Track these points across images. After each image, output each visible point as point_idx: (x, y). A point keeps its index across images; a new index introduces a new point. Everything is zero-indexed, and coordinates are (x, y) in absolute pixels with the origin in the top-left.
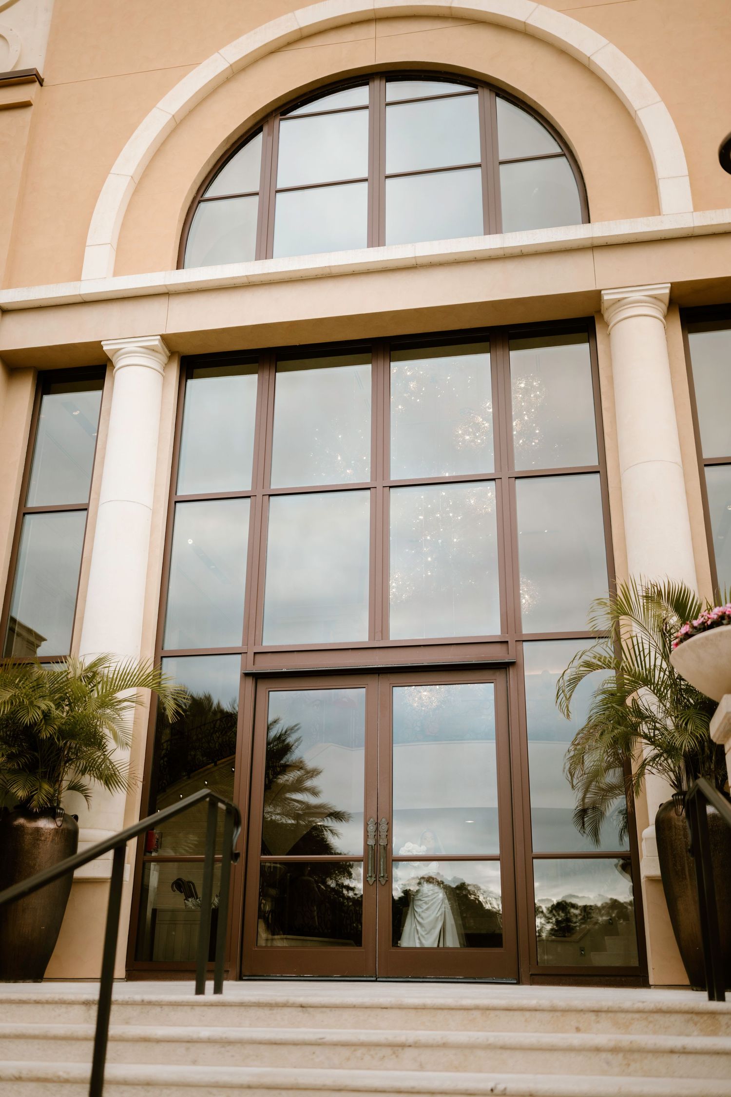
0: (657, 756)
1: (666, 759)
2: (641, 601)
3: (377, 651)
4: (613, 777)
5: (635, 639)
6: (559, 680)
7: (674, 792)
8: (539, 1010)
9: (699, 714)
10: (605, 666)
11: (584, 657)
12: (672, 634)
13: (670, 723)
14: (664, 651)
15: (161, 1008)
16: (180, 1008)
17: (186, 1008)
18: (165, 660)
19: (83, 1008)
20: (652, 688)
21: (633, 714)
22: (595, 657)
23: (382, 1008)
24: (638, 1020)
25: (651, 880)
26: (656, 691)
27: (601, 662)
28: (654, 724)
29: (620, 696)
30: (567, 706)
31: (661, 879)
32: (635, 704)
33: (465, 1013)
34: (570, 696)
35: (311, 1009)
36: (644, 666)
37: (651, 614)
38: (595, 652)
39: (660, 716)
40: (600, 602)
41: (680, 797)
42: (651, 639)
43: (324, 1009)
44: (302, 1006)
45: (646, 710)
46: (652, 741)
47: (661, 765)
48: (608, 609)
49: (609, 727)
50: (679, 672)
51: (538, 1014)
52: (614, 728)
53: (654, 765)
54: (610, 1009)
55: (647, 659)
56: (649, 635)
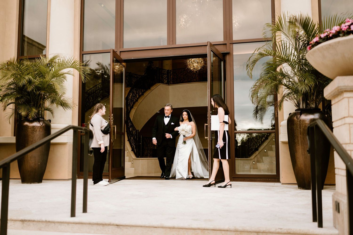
0: (289, 93)
1: (294, 94)
2: (287, 24)
3: (171, 49)
4: (270, 99)
5: (283, 42)
6: (247, 61)
7: (296, 108)
8: (229, 231)
9: (310, 75)
10: (269, 55)
11: (259, 51)
12: (301, 39)
13: (296, 79)
14: (296, 47)
15: (55, 224)
16: (63, 224)
17: (65, 224)
18: (84, 55)
19: (21, 222)
20: (289, 64)
21: (280, 75)
22: (264, 51)
25: (284, 143)
26: (291, 65)
27: (267, 53)
28: (289, 79)
29: (274, 67)
30: (251, 73)
31: (288, 142)
32: (281, 71)
34: (252, 69)
35: (121, 227)
36: (286, 53)
37: (291, 30)
38: (264, 48)
39: (292, 76)
40: (268, 25)
41: (299, 111)
42: (290, 42)
43: (127, 227)
44: (117, 225)
45: (286, 73)
46: (288, 87)
47: (291, 97)
48: (271, 28)
49: (270, 82)
50: (306, 58)
51: (229, 233)
52: (272, 82)
53: (288, 97)
55: (288, 50)
56: (289, 40)
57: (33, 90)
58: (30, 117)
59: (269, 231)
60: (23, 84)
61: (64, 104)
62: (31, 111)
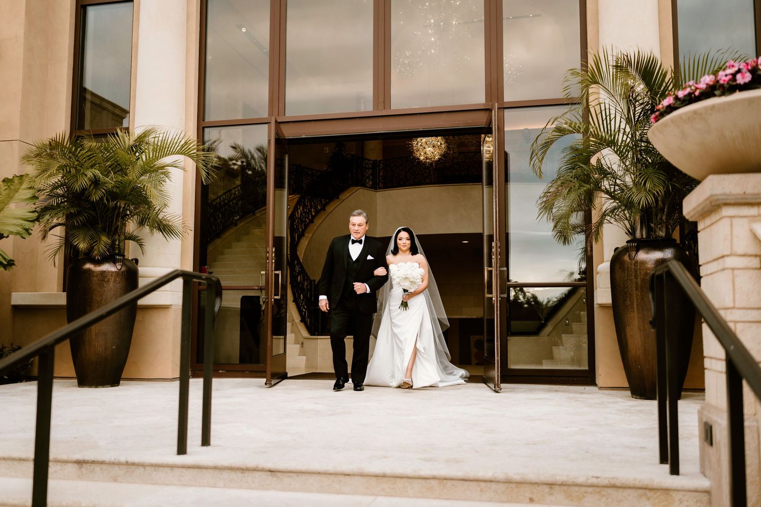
0: (615, 209)
1: (624, 210)
2: (611, 70)
3: (381, 119)
4: (576, 219)
5: (603, 106)
6: (533, 144)
7: (628, 238)
8: (494, 482)
9: (657, 173)
10: (575, 131)
11: (555, 123)
12: (638, 101)
13: (628, 180)
14: (628, 117)
15: (144, 468)
16: (161, 469)
17: (166, 469)
18: (207, 130)
19: (76, 466)
20: (616, 149)
21: (597, 171)
22: (566, 123)
23: (345, 475)
24: (591, 493)
25: (603, 306)
26: (618, 152)
27: (571, 127)
28: (614, 181)
29: (586, 156)
30: (540, 168)
32: (599, 164)
33: (423, 482)
34: (542, 159)
35: (280, 474)
36: (609, 129)
37: (619, 83)
38: (566, 118)
39: (620, 173)
40: (573, 72)
41: (634, 244)
42: (618, 105)
43: (291, 474)
44: (270, 471)
45: (609, 168)
46: (613, 196)
47: (618, 215)
48: (579, 79)
49: (576, 185)
50: (649, 138)
51: (493, 486)
52: (580, 186)
53: (613, 216)
54: (564, 483)
55: (613, 122)
56: (616, 102)
57: (101, 199)
58: (96, 252)
59: (574, 482)
60: (83, 186)
61: (164, 228)
62: (98, 241)
